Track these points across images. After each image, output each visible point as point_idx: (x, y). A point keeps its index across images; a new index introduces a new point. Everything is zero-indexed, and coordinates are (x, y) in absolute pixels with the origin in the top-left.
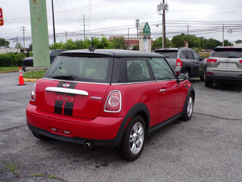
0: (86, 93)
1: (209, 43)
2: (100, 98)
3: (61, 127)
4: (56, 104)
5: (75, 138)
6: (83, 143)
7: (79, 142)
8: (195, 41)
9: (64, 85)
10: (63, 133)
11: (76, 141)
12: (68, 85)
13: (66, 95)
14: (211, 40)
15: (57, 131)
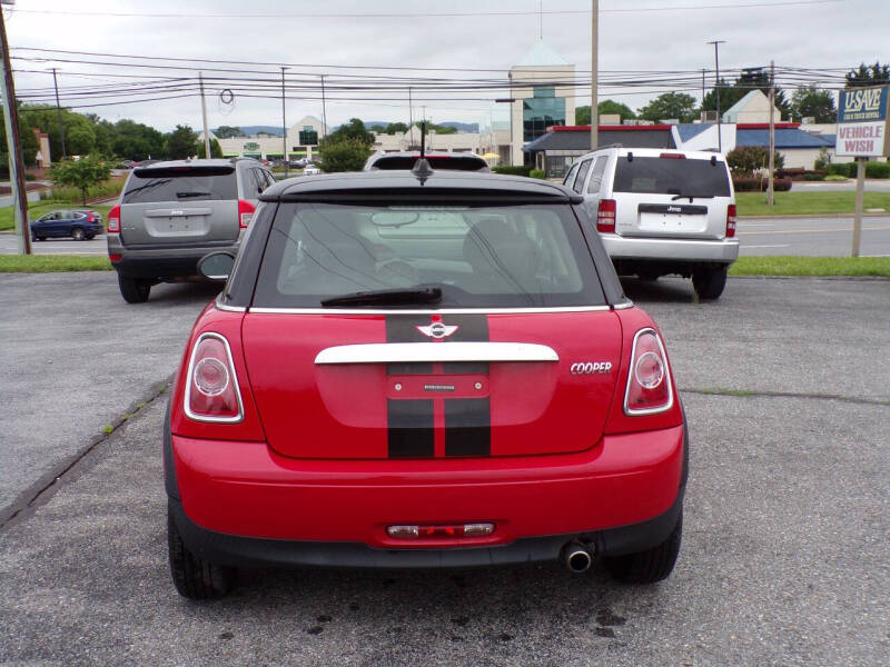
0: (545, 353)
1: (120, 138)
2: (609, 366)
3: (442, 514)
4: (391, 417)
5: (519, 543)
6: (554, 554)
7: (537, 555)
8: (75, 130)
9: (427, 330)
10: (460, 534)
11: (520, 557)
12: (449, 330)
13: (441, 371)
14: (127, 128)
15: (423, 535)
